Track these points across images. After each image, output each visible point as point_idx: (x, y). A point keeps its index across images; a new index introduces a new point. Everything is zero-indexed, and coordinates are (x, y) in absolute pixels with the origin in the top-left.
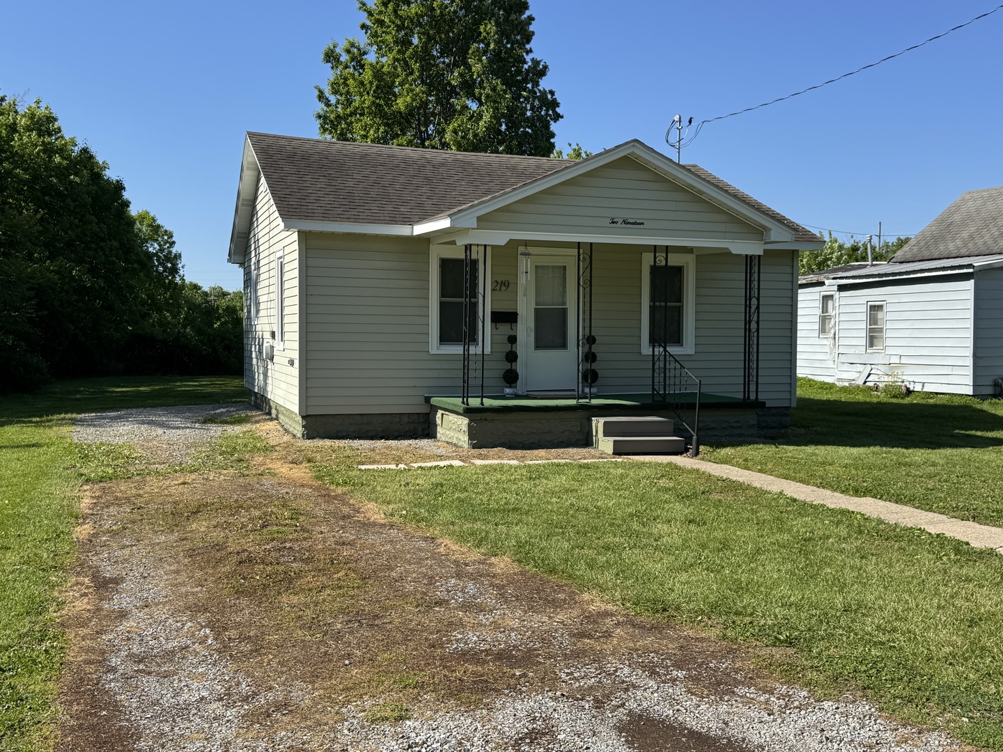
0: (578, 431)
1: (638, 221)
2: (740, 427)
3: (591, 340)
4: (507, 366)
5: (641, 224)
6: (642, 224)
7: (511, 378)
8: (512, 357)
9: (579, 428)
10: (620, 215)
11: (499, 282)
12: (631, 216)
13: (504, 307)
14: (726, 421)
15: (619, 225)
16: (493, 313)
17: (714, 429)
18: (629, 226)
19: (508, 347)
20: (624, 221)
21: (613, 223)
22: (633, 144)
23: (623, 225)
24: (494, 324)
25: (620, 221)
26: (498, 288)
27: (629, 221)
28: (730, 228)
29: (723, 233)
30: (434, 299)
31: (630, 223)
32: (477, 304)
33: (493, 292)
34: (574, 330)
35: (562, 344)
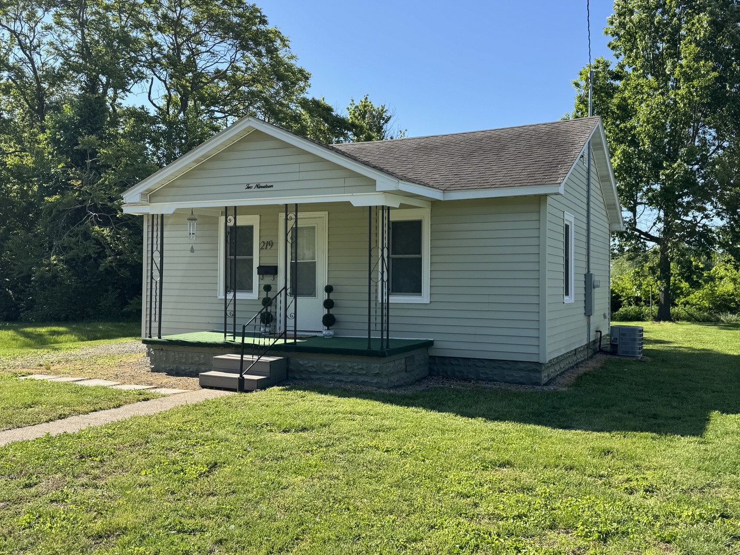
1: (268, 185)
3: (329, 289)
4: (263, 309)
5: (270, 186)
6: (272, 186)
7: (267, 318)
8: (267, 302)
10: (253, 181)
11: (266, 242)
12: (263, 181)
13: (268, 262)
14: (351, 367)
15: (252, 189)
16: (260, 267)
18: (261, 189)
20: (258, 186)
21: (248, 188)
23: (257, 189)
24: (261, 276)
25: (254, 186)
26: (265, 247)
27: (261, 185)
28: (349, 182)
29: (343, 188)
30: (221, 257)
31: (262, 187)
32: (252, 260)
33: (262, 250)
34: (322, 281)
35: (312, 293)
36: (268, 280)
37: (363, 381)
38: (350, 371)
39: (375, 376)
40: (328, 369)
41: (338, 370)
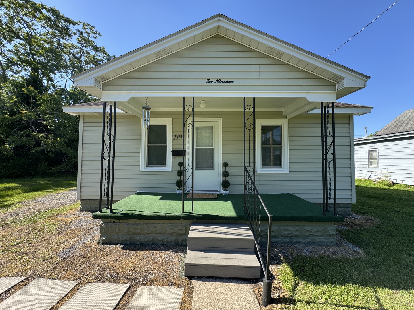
0: (183, 234)
1: (229, 80)
2: (321, 236)
3: (225, 165)
4: (178, 178)
5: (231, 82)
6: (233, 82)
7: (180, 184)
8: (181, 173)
9: (184, 232)
10: (214, 76)
11: (177, 135)
12: (223, 76)
13: (180, 148)
14: (308, 231)
15: (213, 83)
16: (173, 151)
17: (297, 236)
18: (221, 84)
19: (178, 168)
20: (218, 81)
21: (209, 82)
22: (218, 18)
23: (217, 83)
24: (174, 156)
25: (215, 80)
26: (176, 138)
27: (222, 80)
28: (306, 82)
29: (301, 86)
30: (143, 144)
31: (222, 82)
32: (166, 146)
33: (174, 140)
34: (218, 159)
35: (211, 167)
36: (179, 159)
37: (319, 241)
38: (308, 234)
39: (329, 236)
40: (286, 233)
41: (297, 233)
